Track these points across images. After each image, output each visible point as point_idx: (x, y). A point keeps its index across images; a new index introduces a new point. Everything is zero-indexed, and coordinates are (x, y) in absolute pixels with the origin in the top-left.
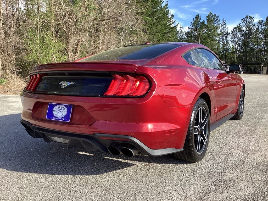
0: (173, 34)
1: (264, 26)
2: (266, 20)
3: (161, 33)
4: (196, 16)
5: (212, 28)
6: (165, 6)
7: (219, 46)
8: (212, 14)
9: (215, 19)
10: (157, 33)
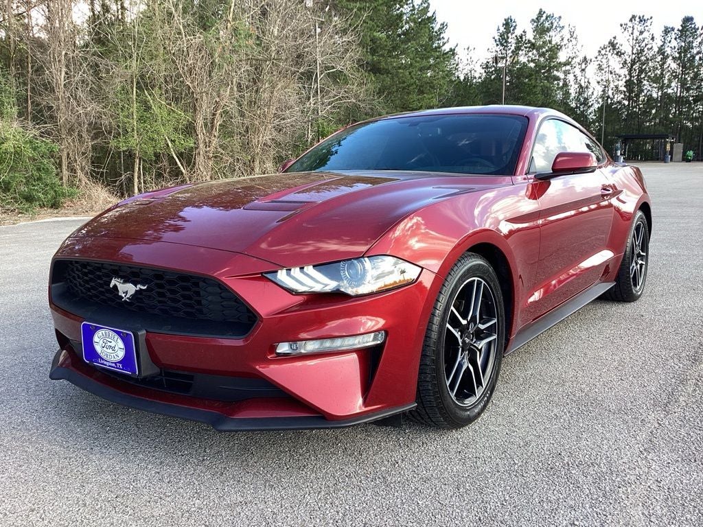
0: (443, 71)
1: (676, 39)
2: (682, 26)
3: (411, 70)
4: (505, 20)
5: (547, 48)
6: (422, 4)
7: (567, 94)
8: (544, 12)
9: (552, 27)
10: (401, 71)
